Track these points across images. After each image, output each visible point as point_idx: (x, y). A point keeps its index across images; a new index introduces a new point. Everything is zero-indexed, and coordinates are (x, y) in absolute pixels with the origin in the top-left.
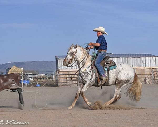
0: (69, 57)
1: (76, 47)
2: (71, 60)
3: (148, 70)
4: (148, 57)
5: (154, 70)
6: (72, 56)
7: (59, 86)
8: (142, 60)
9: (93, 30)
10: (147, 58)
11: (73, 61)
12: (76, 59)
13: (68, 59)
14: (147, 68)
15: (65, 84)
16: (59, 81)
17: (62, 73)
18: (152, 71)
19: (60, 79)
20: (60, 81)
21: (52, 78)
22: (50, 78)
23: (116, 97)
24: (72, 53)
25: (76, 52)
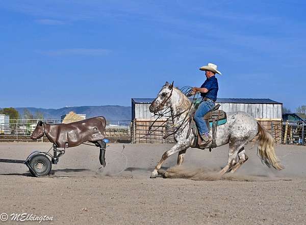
0: (160, 100)
1: (171, 87)
2: (162, 105)
3: (266, 123)
4: (267, 104)
5: (274, 123)
6: (163, 99)
7: (135, 143)
8: (258, 107)
9: (200, 69)
10: (265, 105)
11: (165, 107)
12: (169, 105)
13: (157, 103)
14: (264, 119)
15: (145, 140)
16: (135, 135)
17: (140, 124)
18: (271, 125)
19: (138, 132)
20: (138, 136)
21: (127, 131)
22: (123, 131)
23: (231, 164)
24: (164, 95)
25: (171, 95)
